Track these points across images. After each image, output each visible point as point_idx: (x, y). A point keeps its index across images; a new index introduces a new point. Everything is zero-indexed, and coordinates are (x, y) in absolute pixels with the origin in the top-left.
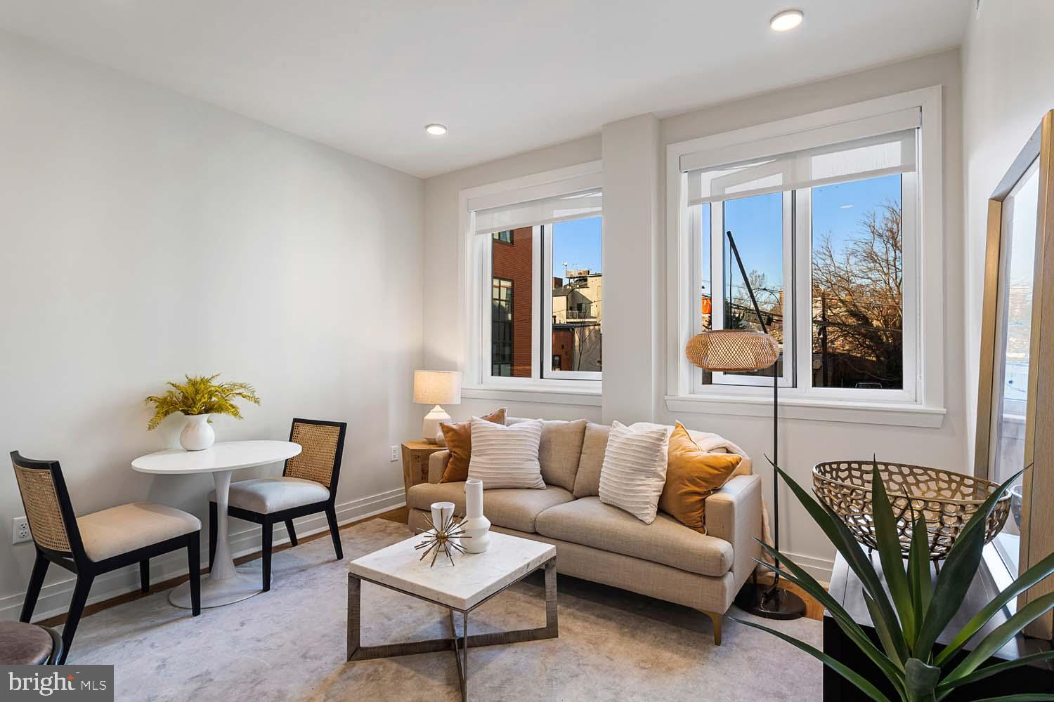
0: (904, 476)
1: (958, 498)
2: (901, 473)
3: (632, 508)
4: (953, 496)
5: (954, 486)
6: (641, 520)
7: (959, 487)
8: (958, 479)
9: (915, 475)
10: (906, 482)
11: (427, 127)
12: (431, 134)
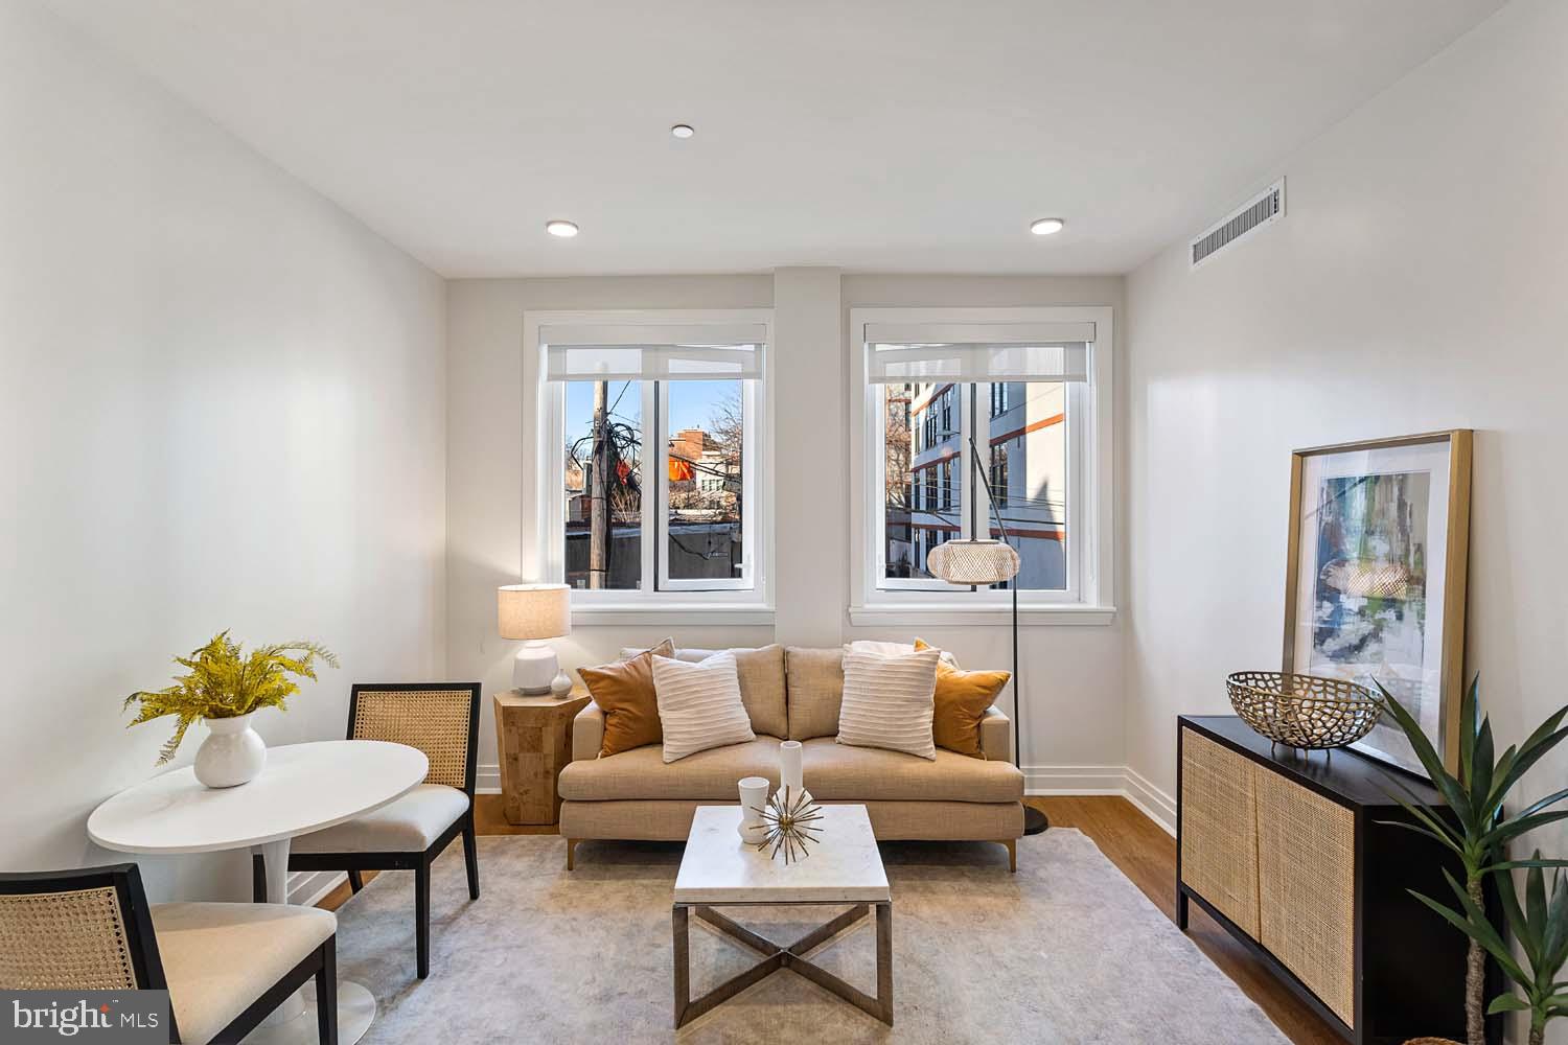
0: (1266, 682)
1: (1310, 695)
2: (1263, 679)
3: (909, 745)
4: (1305, 694)
5: (1305, 686)
6: (924, 758)
7: (1309, 686)
8: (1308, 680)
9: (1273, 680)
10: (1267, 686)
11: (549, 224)
12: (554, 236)
